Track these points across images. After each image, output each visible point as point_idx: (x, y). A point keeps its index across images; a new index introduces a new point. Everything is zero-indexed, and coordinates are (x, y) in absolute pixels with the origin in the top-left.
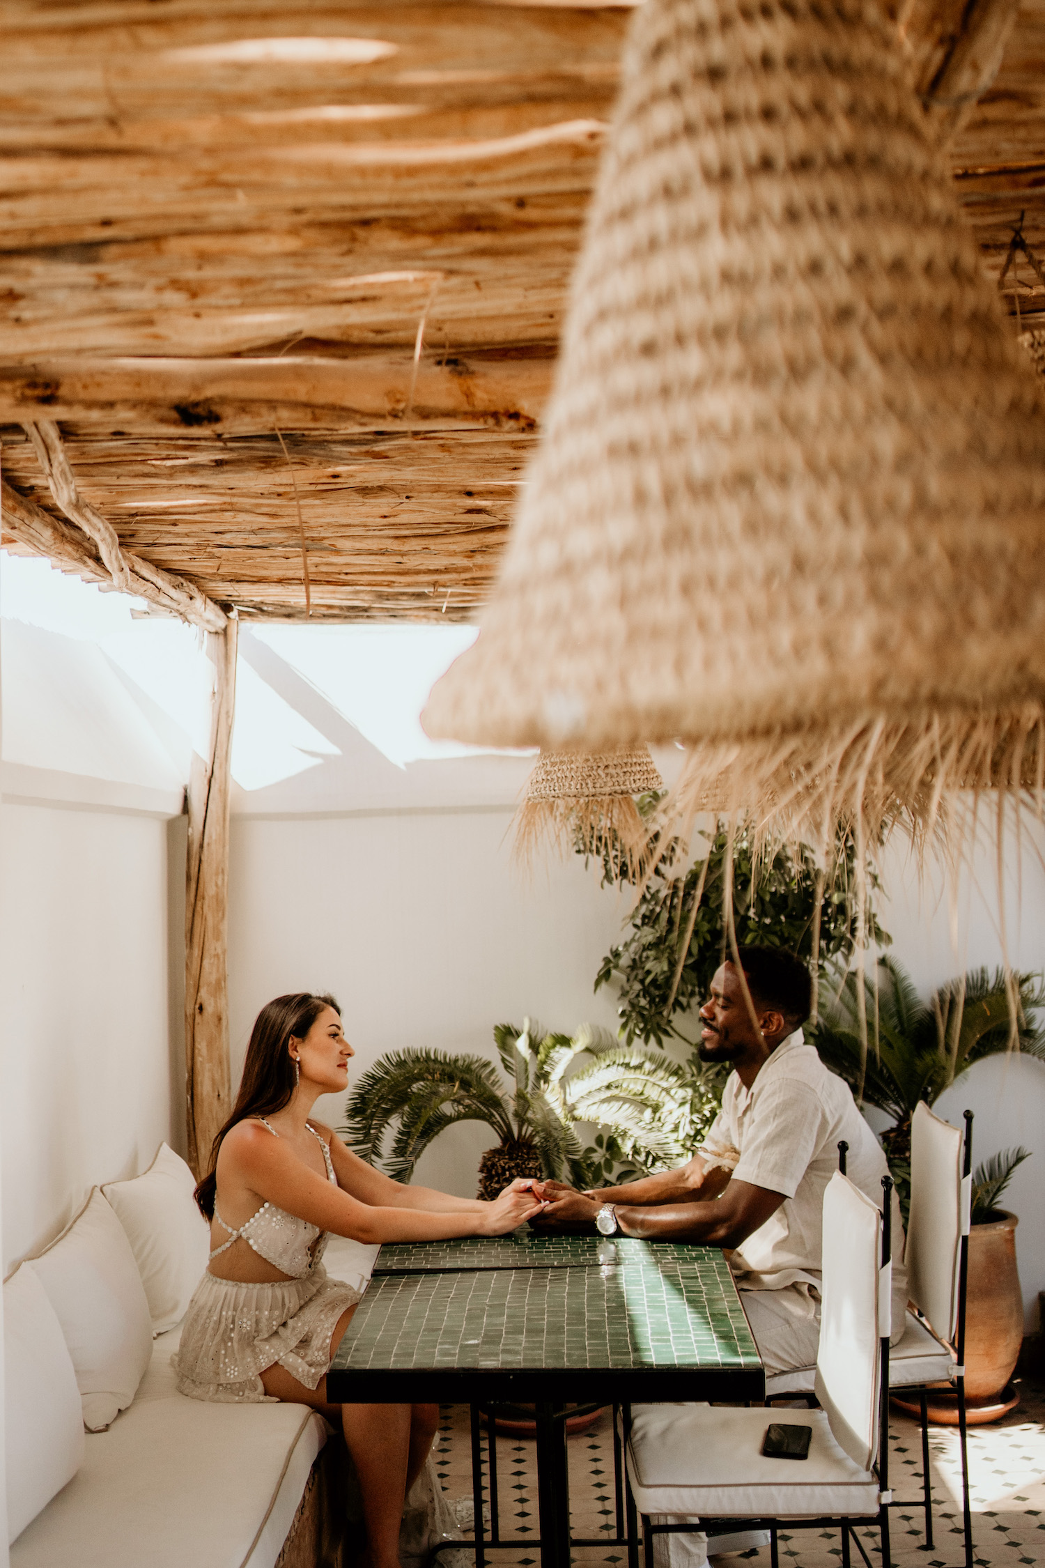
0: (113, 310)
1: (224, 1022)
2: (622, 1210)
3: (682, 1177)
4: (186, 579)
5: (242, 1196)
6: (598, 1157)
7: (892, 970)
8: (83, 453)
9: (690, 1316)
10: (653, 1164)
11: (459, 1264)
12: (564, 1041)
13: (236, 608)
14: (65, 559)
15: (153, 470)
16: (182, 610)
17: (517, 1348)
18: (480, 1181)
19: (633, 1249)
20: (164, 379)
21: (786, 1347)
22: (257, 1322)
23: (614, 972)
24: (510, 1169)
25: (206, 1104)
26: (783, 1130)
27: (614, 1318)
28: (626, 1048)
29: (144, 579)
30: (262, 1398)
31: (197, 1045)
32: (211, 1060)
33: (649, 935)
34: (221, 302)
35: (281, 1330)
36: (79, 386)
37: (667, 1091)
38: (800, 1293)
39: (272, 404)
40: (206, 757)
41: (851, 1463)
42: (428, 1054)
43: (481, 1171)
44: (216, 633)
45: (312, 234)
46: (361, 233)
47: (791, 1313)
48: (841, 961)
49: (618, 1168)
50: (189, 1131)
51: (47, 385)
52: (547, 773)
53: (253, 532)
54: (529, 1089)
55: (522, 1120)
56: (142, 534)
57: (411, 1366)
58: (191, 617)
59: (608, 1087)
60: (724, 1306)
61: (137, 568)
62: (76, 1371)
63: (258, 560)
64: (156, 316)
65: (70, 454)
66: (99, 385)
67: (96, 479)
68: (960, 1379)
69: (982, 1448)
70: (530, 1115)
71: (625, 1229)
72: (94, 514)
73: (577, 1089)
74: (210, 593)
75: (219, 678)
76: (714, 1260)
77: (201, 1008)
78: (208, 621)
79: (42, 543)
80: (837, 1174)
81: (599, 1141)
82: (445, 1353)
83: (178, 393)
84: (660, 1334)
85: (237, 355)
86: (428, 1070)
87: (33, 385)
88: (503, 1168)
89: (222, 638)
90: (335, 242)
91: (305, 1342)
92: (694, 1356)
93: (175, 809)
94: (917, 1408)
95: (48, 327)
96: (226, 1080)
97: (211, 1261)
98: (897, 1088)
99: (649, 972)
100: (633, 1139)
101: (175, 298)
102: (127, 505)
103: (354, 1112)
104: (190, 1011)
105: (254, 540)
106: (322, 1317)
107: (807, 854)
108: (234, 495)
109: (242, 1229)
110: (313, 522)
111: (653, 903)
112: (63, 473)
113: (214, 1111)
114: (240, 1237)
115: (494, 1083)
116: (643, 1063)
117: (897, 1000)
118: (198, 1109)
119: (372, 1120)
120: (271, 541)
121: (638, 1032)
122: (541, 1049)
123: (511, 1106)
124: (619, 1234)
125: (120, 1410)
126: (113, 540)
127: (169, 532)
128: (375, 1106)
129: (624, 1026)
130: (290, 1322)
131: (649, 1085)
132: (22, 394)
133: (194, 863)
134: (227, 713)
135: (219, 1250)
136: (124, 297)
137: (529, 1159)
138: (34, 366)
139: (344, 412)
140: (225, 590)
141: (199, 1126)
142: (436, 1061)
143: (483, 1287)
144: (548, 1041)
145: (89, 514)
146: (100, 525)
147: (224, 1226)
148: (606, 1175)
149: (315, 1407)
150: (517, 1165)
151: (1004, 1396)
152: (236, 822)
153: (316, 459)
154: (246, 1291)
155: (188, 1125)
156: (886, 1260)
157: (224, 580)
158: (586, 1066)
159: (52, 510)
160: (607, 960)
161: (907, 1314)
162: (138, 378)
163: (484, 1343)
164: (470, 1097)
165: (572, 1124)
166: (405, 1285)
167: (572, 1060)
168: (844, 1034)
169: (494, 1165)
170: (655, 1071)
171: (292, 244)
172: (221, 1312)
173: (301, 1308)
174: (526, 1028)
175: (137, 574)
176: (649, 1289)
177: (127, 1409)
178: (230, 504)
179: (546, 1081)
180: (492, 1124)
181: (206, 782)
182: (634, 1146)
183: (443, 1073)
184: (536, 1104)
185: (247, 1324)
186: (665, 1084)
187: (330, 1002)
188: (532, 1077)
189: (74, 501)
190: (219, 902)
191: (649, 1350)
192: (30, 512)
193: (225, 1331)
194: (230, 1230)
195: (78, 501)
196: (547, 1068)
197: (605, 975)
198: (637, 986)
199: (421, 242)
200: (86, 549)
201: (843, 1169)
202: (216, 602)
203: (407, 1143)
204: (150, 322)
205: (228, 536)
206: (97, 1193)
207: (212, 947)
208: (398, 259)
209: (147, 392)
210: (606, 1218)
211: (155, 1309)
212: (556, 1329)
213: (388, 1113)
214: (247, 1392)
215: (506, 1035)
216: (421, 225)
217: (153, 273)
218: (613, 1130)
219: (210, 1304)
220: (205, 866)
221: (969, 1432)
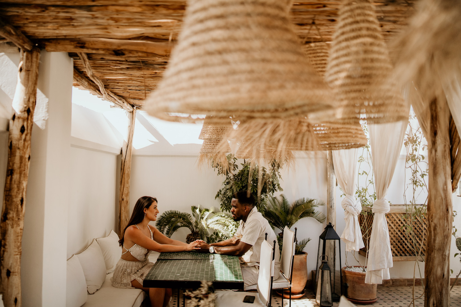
0: (97, 25)
1: (128, 203)
2: (215, 248)
3: (231, 241)
4: (123, 98)
5: (130, 242)
6: (214, 237)
7: (283, 197)
8: (95, 64)
9: (229, 271)
10: (226, 239)
11: (178, 258)
12: (207, 210)
13: (135, 106)
14: (91, 90)
15: (112, 69)
16: (121, 105)
17: (188, 276)
18: (186, 241)
19: (218, 256)
20: (111, 44)
21: (252, 280)
22: (132, 270)
23: (220, 195)
24: (193, 239)
25: (123, 221)
26: (252, 231)
27: (212, 271)
28: (222, 212)
29: (111, 97)
30: (131, 287)
31: (122, 208)
32: (125, 211)
33: (228, 187)
34: (122, 24)
35: (137, 272)
36: (90, 44)
37: (230, 222)
38: (256, 268)
39: (137, 52)
40: (127, 141)
41: (263, 304)
42: (175, 212)
43: (187, 239)
44: (130, 112)
45: (144, 8)
46: (156, 8)
47: (253, 272)
48: (271, 195)
49: (218, 239)
50: (119, 228)
51: (82, 44)
52: (205, 147)
53: (137, 86)
54: (199, 221)
55: (197, 228)
56: (110, 85)
57: (163, 279)
58: (124, 107)
59: (217, 221)
60: (237, 269)
61: (109, 94)
62: (86, 280)
63: (139, 94)
64: (108, 27)
65: (91, 63)
66: (95, 44)
67: (98, 70)
68: (290, 287)
69: (296, 304)
70: (198, 226)
71: (216, 252)
72: (97, 79)
73: (209, 221)
74: (129, 102)
75: (131, 123)
76: (236, 259)
77: (123, 199)
78: (128, 109)
79: (85, 86)
80: (265, 240)
81: (214, 233)
82: (171, 277)
83: (114, 47)
84: (221, 274)
85: (130, 39)
86: (175, 215)
87: (79, 43)
88: (191, 238)
89: (132, 113)
90: (150, 10)
91: (142, 275)
92: (228, 279)
93: (119, 153)
94: (281, 294)
95: (81, 28)
96: (128, 216)
97: (122, 256)
98: (283, 224)
99: (227, 195)
100: (222, 233)
101: (111, 22)
102: (106, 77)
103: (158, 224)
104: (120, 200)
105: (137, 88)
106: (147, 269)
107: (265, 170)
108: (132, 76)
109: (129, 249)
110: (151, 84)
111: (229, 179)
112: (89, 67)
113: (125, 223)
114: (128, 251)
115: (191, 219)
116: (225, 216)
117: (284, 204)
118: (121, 223)
119: (162, 226)
120: (142, 89)
121: (224, 209)
122: (202, 212)
123: (194, 224)
124: (214, 253)
125: (97, 290)
126: (103, 86)
127: (117, 85)
128: (162, 223)
129: (221, 207)
130: (139, 270)
131: (226, 221)
132: (76, 45)
133: (123, 166)
134: (132, 131)
135: (124, 254)
136: (99, 21)
137: (198, 237)
138: (79, 38)
139: (155, 55)
140: (132, 101)
141: (121, 227)
142: (177, 213)
143: (182, 263)
144: (204, 210)
145: (96, 79)
146: (99, 82)
147: (125, 248)
148: (215, 241)
149: (143, 290)
150: (195, 238)
151: (302, 292)
152: (133, 157)
153: (151, 68)
154: (129, 263)
155: (119, 226)
156: (273, 259)
157: (131, 99)
158: (212, 216)
159: (88, 78)
160: (218, 192)
161: (280, 273)
162: (105, 43)
163: (180, 275)
164: (185, 222)
165: (207, 229)
166: (164, 262)
167: (209, 214)
168: (271, 211)
169: (189, 237)
170: (228, 218)
171: (139, 10)
172: (123, 267)
173: (142, 267)
174: (199, 207)
175: (109, 95)
176: (220, 265)
177: (99, 289)
178: (131, 79)
179: (202, 219)
180: (190, 228)
181: (126, 147)
182: (222, 235)
183: (179, 216)
184: (199, 224)
185: (129, 270)
186: (230, 221)
187: (155, 200)
188: (199, 218)
189: (92, 75)
190: (128, 175)
191: (218, 278)
192: (82, 77)
193: (124, 272)
194: (126, 249)
195: (93, 75)
196: (203, 216)
197: (218, 196)
198: (225, 198)
199: (171, 11)
200: (96, 88)
201: (266, 239)
202: (130, 105)
203: (169, 232)
204: (106, 29)
205: (131, 87)
206: (95, 240)
207: (126, 185)
208: (166, 16)
209: (107, 47)
210: (212, 249)
211: (107, 267)
212: (198, 273)
213: (166, 225)
214: (128, 286)
215: (194, 208)
216: (171, 7)
217: (106, 15)
218: (218, 230)
219: (121, 265)
220: (125, 166)
221: (291, 300)
